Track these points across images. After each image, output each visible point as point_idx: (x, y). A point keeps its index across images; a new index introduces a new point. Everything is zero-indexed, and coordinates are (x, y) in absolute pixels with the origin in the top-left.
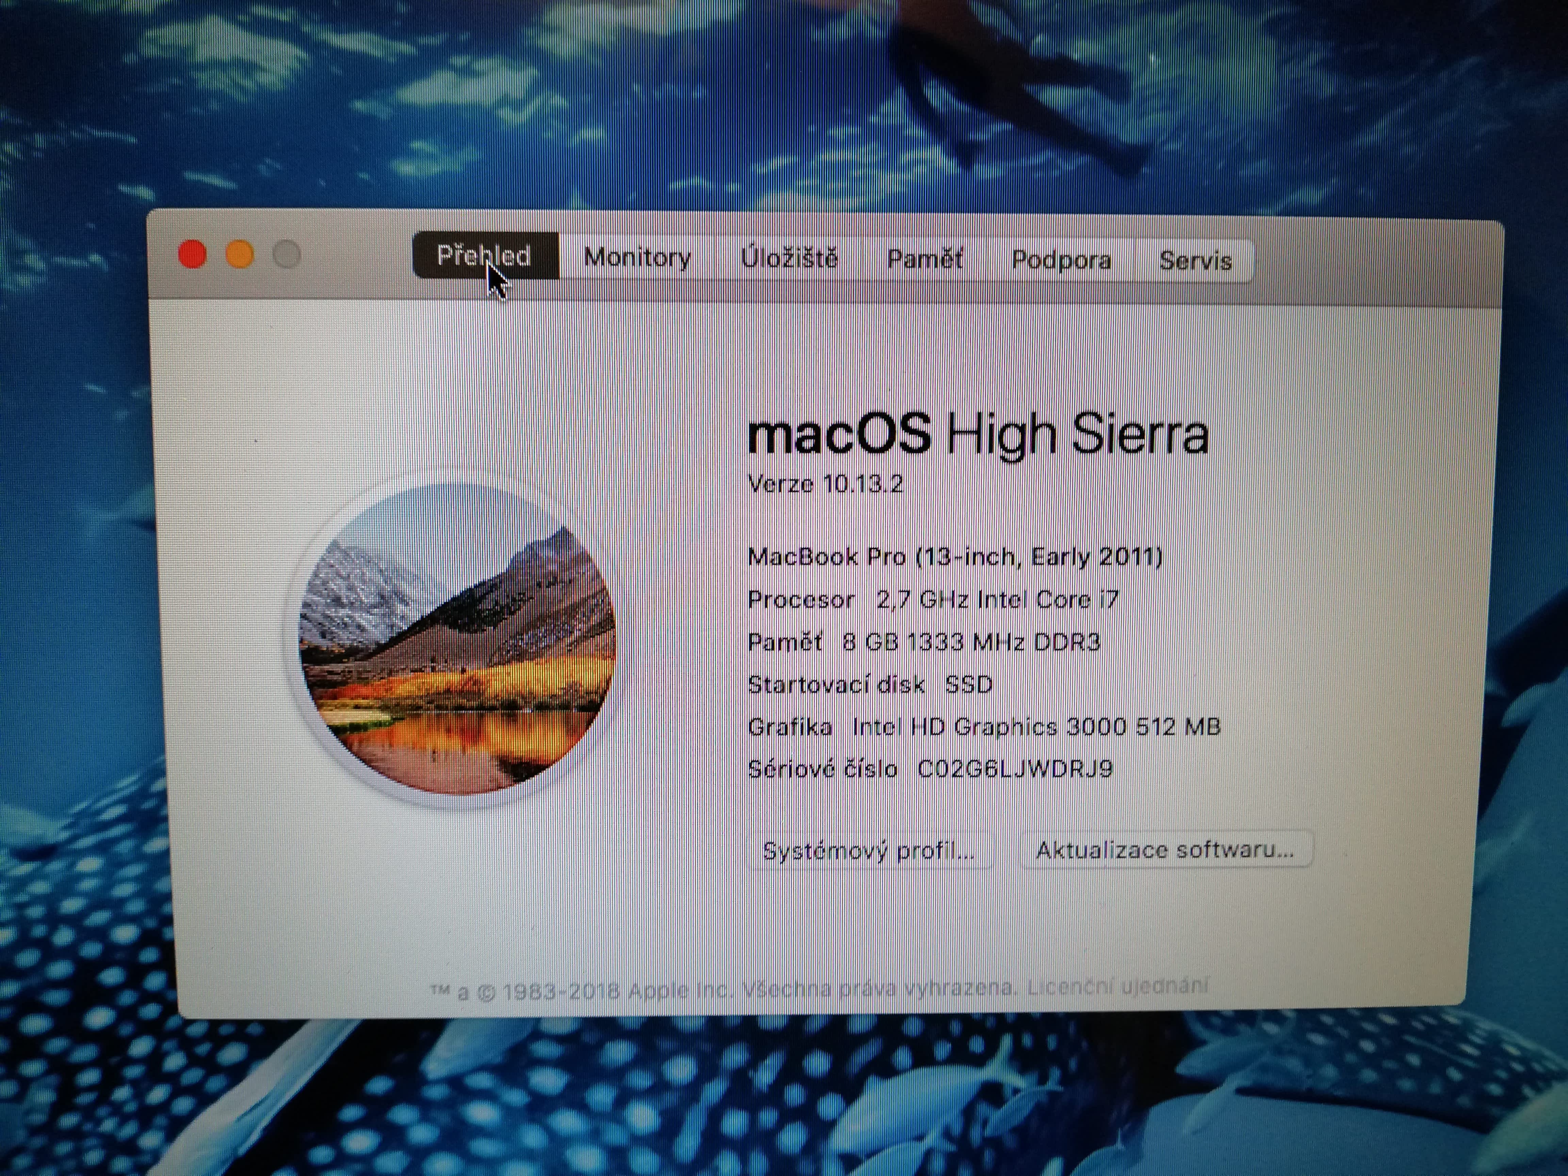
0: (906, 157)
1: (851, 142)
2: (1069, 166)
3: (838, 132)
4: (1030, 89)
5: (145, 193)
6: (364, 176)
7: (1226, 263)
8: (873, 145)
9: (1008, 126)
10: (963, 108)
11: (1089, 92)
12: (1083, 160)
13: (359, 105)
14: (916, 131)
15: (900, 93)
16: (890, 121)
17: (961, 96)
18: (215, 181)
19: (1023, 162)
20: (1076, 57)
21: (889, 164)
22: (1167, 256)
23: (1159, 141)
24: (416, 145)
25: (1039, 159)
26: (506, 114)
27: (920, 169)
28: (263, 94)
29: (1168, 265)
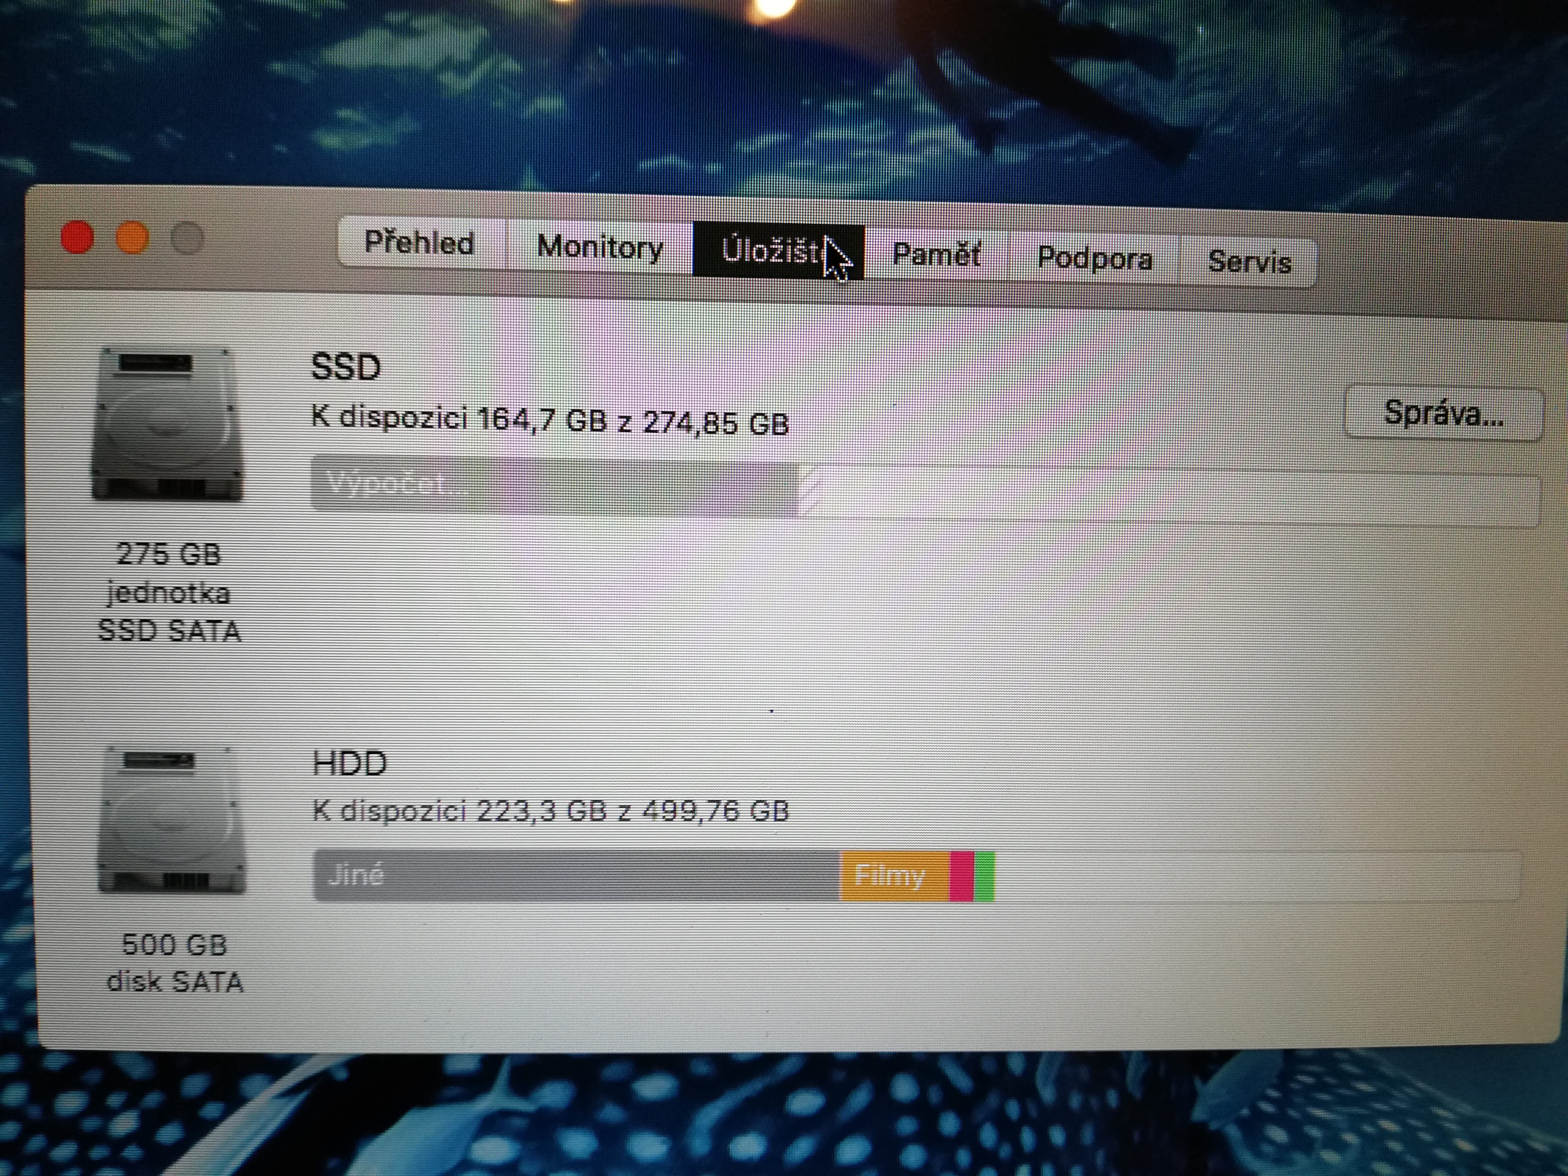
1: (851, 119)
2: (1105, 152)
3: (837, 107)
4: (1060, 61)
7: (1285, 266)
8: (879, 122)
9: (1035, 104)
12: (1121, 144)
14: (926, 107)
16: (896, 95)
19: (1052, 145)
21: (897, 144)
22: (1217, 255)
23: (1208, 124)
24: (344, 113)
26: (448, 78)
27: (932, 151)
29: (1218, 266)
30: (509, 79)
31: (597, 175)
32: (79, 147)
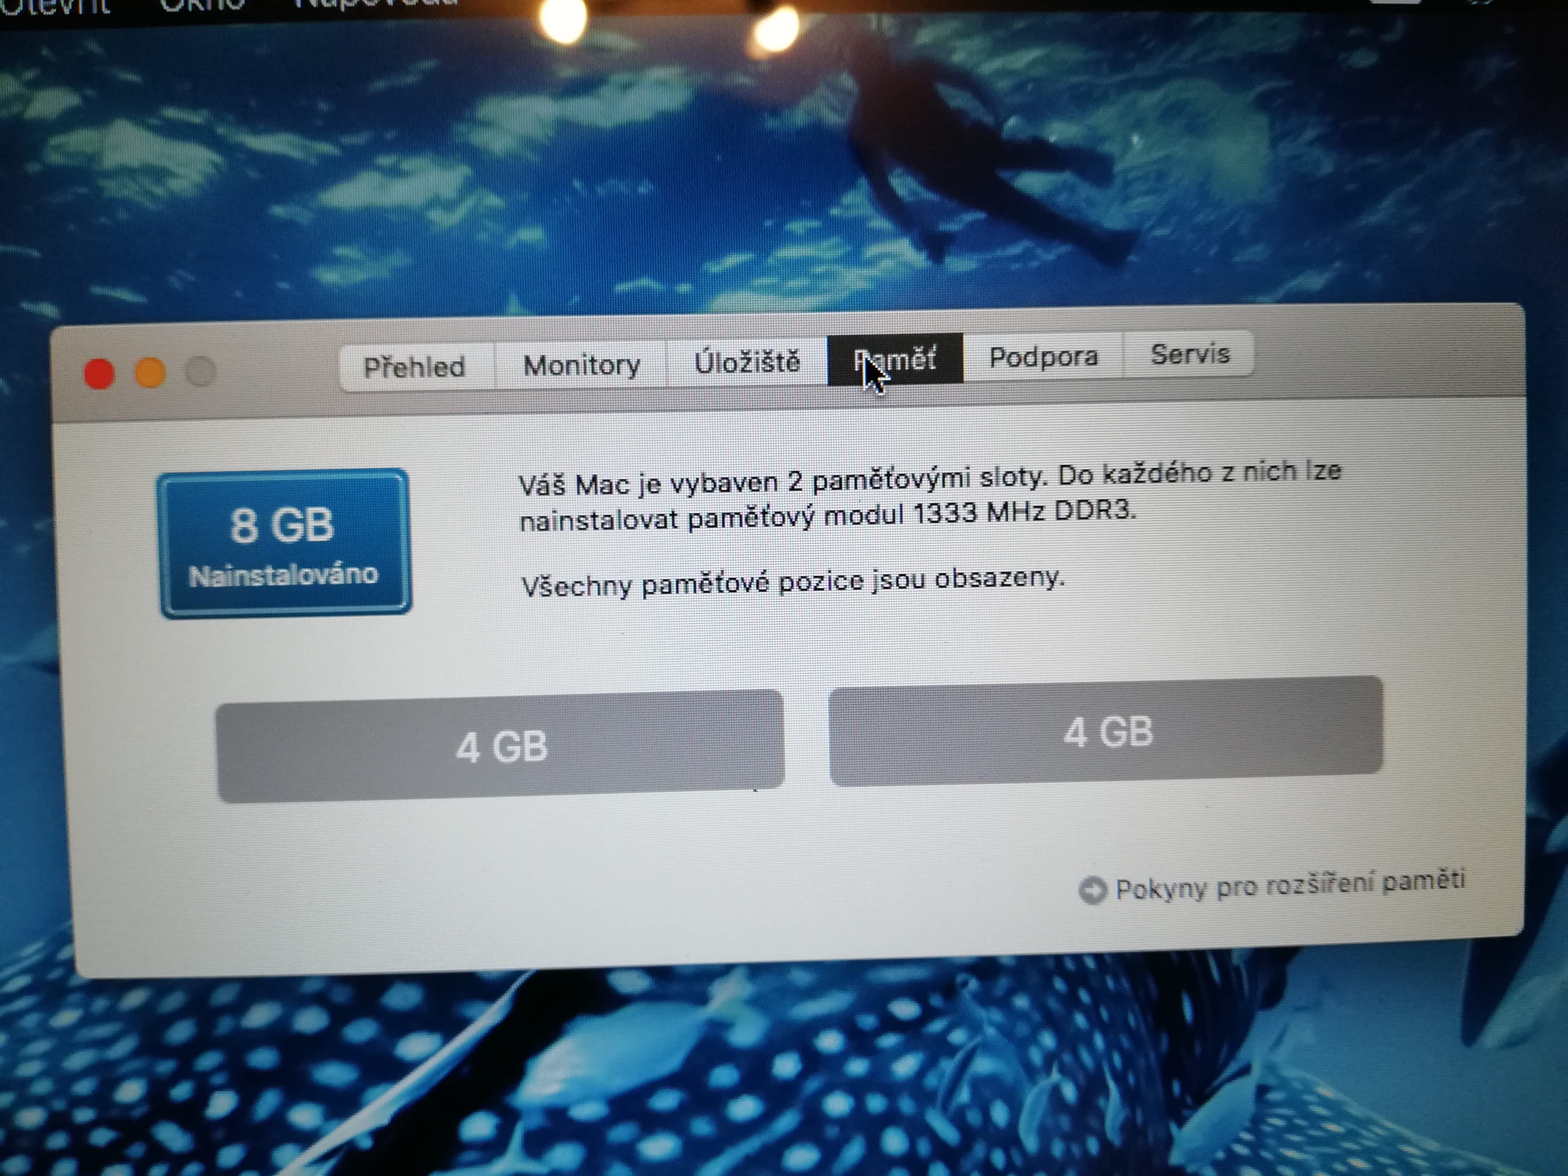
0: (872, 251)
4: (1004, 175)
5: (48, 310)
6: (284, 285)
7: (1224, 356)
9: (981, 215)
10: (930, 196)
11: (1067, 176)
13: (278, 211)
15: (863, 183)
17: (930, 183)
18: (124, 295)
20: (1053, 139)
22: (1159, 349)
25: (1015, 249)
28: (175, 201)
29: (1160, 359)
30: (493, 213)
31: (576, 299)
32: (97, 290)
